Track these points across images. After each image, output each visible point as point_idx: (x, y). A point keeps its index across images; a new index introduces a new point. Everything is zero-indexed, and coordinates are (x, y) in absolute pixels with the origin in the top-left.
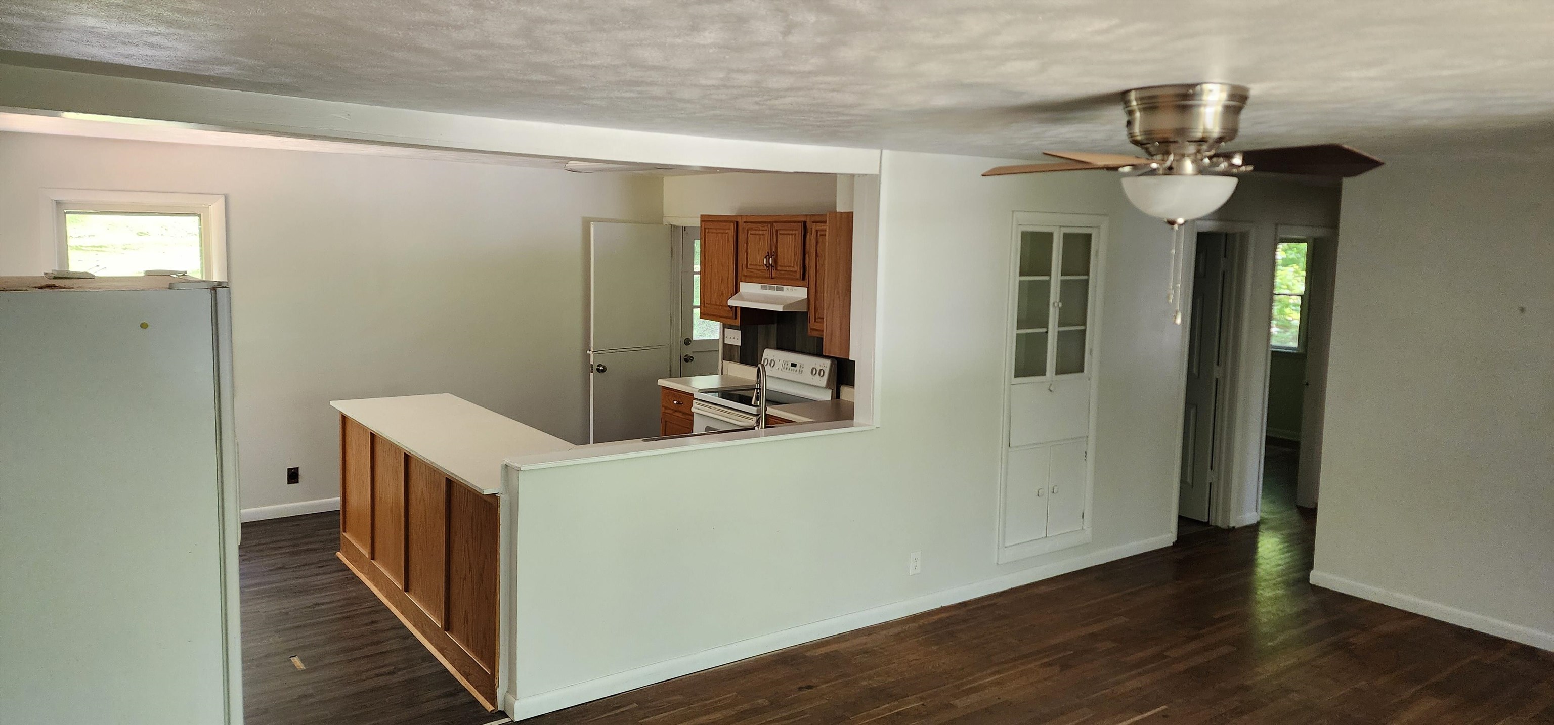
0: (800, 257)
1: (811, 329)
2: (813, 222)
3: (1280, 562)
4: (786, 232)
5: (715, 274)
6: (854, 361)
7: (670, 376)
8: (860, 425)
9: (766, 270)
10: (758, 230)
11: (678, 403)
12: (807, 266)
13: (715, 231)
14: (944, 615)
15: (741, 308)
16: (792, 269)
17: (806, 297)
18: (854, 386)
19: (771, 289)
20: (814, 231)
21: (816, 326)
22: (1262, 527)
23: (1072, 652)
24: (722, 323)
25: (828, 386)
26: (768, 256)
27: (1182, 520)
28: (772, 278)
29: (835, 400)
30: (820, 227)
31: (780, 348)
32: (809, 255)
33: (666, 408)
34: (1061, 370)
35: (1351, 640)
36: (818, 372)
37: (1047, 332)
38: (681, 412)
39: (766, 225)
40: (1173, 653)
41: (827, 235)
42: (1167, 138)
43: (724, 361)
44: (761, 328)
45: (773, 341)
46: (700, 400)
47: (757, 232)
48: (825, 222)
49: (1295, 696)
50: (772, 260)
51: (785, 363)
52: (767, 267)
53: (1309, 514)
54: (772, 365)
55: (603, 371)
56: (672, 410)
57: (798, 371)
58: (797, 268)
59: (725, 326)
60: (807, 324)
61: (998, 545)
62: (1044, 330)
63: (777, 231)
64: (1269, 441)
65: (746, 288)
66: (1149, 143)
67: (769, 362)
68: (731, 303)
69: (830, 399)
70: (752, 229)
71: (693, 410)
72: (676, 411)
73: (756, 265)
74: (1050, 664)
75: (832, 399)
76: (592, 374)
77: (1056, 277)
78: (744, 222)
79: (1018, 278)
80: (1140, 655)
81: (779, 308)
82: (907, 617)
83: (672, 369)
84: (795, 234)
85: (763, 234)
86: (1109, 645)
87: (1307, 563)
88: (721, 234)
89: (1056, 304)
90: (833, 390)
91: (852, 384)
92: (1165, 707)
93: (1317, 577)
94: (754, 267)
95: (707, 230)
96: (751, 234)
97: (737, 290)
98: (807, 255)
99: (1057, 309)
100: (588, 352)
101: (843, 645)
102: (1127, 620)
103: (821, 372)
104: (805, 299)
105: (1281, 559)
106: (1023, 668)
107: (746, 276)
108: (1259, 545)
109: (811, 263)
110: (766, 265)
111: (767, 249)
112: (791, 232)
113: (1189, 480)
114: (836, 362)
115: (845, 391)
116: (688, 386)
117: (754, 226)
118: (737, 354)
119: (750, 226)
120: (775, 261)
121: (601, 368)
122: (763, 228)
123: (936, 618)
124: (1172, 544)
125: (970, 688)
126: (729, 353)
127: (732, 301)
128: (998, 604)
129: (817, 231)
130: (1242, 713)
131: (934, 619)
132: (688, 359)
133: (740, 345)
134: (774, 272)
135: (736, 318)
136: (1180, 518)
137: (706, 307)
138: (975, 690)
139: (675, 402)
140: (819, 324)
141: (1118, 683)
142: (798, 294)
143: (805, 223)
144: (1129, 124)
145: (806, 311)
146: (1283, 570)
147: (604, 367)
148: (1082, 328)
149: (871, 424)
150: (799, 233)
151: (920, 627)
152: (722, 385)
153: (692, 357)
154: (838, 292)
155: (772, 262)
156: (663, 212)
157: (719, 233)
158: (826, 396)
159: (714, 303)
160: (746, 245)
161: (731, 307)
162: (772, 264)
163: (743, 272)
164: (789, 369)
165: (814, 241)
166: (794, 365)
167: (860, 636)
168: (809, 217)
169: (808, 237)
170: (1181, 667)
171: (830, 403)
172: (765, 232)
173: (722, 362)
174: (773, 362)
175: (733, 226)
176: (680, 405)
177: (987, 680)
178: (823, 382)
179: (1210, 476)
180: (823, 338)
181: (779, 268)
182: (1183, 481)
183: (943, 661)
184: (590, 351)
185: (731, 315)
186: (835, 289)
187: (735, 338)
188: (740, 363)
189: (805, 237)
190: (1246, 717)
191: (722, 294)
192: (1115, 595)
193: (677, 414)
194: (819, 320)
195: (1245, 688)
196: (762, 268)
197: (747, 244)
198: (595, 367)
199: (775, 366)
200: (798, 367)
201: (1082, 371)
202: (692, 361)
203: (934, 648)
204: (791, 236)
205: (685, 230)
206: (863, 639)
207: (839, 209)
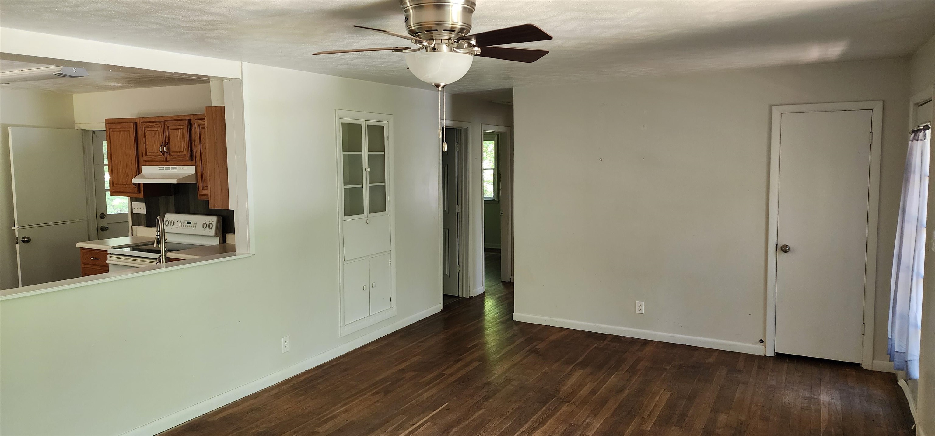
0: (187, 144)
1: (200, 195)
2: (196, 119)
3: (497, 311)
4: (176, 128)
5: (120, 161)
6: (233, 210)
7: (89, 239)
8: (239, 254)
9: (162, 156)
10: (153, 127)
11: (95, 259)
12: (194, 151)
13: (118, 130)
14: (307, 376)
15: (144, 184)
16: (182, 154)
17: (195, 173)
18: (235, 233)
19: (167, 169)
20: (197, 125)
21: (204, 192)
22: (486, 294)
23: (390, 383)
24: (129, 197)
25: (216, 235)
26: (162, 145)
27: (446, 297)
28: (167, 161)
29: (222, 244)
30: (201, 122)
31: (178, 212)
32: (195, 143)
33: (85, 264)
34: (372, 210)
35: (537, 347)
36: (208, 226)
37: (362, 187)
38: (98, 265)
39: (160, 123)
40: (448, 372)
41: (206, 129)
42: (431, 27)
43: (133, 226)
44: (162, 200)
45: (172, 207)
46: (113, 254)
47: (153, 129)
48: (204, 119)
49: (515, 383)
50: (166, 148)
51: (182, 222)
52: (162, 153)
53: (509, 285)
54: (172, 224)
55: (27, 242)
56: (90, 264)
57: (192, 227)
58: (186, 153)
59: (132, 200)
60: (197, 191)
61: (340, 325)
62: (361, 186)
63: (168, 127)
64: (486, 250)
65: (145, 169)
66: (420, 32)
67: (169, 223)
68: (135, 181)
69: (218, 244)
70: (148, 127)
71: (107, 262)
72: (94, 265)
73: (154, 153)
74: (377, 393)
75: (219, 244)
76: (17, 245)
77: (365, 153)
78: (142, 122)
79: (342, 153)
80: (431, 376)
81: (174, 182)
82: (282, 381)
83: (90, 236)
84: (183, 129)
85: (158, 130)
86: (412, 374)
87: (511, 310)
88: (123, 132)
89: (367, 170)
90: (220, 237)
91: (232, 231)
92: (447, 404)
93: (517, 316)
94: (153, 154)
95: (111, 130)
96: (148, 130)
97: (139, 172)
98: (193, 143)
99: (368, 172)
100: (13, 228)
101: (236, 409)
102: (421, 357)
103: (210, 226)
104: (194, 174)
105: (497, 310)
106: (361, 398)
107: (146, 161)
108: (485, 304)
109: (196, 148)
110: (161, 152)
111: (161, 141)
112: (179, 127)
113: (447, 273)
114: (221, 218)
115: (229, 237)
116: (104, 245)
117: (150, 124)
118: (144, 221)
119: (147, 124)
120: (169, 149)
121: (26, 239)
122: (157, 126)
123: (302, 378)
124: (441, 311)
125: (328, 418)
126: (137, 220)
127: (136, 179)
128: (342, 362)
129: (199, 126)
130: (490, 397)
131: (301, 379)
132: (104, 229)
133: (146, 213)
134: (168, 157)
135: (140, 193)
136: (444, 295)
137: (115, 187)
138: (331, 419)
139: (92, 258)
140: (206, 191)
141: (419, 395)
142: (188, 171)
143: (190, 120)
144: (407, 19)
145: (195, 182)
146: (499, 316)
147: (28, 238)
148: (383, 184)
149: (248, 253)
150: (186, 128)
151: (291, 386)
152: (132, 242)
153: (107, 227)
154: (217, 163)
155: (166, 149)
156: (74, 120)
157: (122, 131)
158: (216, 242)
159: (121, 183)
160: (144, 139)
161: (135, 184)
162: (166, 151)
163: (143, 158)
164: (186, 226)
165: (198, 133)
166: (189, 223)
167: (250, 400)
168: (192, 116)
169: (193, 129)
170: (452, 379)
171: (219, 246)
172: (159, 129)
173: (132, 227)
174: (173, 222)
175: (132, 126)
176: (97, 260)
177: (339, 411)
178: (212, 232)
179: (458, 269)
180: (209, 200)
181: (172, 154)
182: (444, 274)
183: (308, 405)
184: (15, 226)
185: (136, 190)
186: (215, 161)
187: (141, 208)
188: (146, 226)
189: (190, 130)
190: (491, 400)
191: (128, 175)
192: (413, 344)
193: (94, 267)
194: (206, 188)
195: (488, 384)
196: (158, 154)
197: (145, 137)
198: (20, 239)
199: (174, 225)
200: (192, 224)
201: (385, 211)
202: (107, 230)
203: (302, 398)
204: (179, 130)
205: (94, 134)
206: (252, 402)
207: (213, 105)
